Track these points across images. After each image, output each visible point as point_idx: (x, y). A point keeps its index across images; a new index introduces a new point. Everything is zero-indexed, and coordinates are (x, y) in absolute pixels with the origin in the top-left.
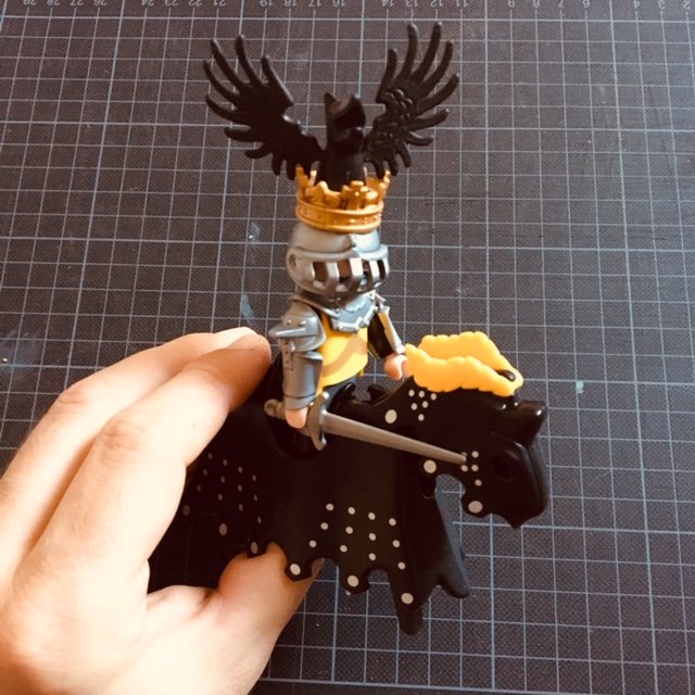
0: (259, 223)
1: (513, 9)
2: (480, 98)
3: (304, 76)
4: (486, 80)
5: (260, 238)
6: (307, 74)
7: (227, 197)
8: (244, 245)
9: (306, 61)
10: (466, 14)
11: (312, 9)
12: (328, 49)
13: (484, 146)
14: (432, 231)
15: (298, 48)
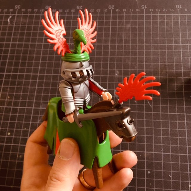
0: (118, 71)
1: (187, 11)
2: (178, 36)
3: (129, 30)
4: (180, 31)
5: (119, 75)
6: (130, 30)
7: (110, 64)
8: (114, 77)
9: (129, 26)
10: (173, 13)
11: (130, 12)
12: (135, 23)
13: (180, 49)
14: (167, 73)
15: (127, 23)
